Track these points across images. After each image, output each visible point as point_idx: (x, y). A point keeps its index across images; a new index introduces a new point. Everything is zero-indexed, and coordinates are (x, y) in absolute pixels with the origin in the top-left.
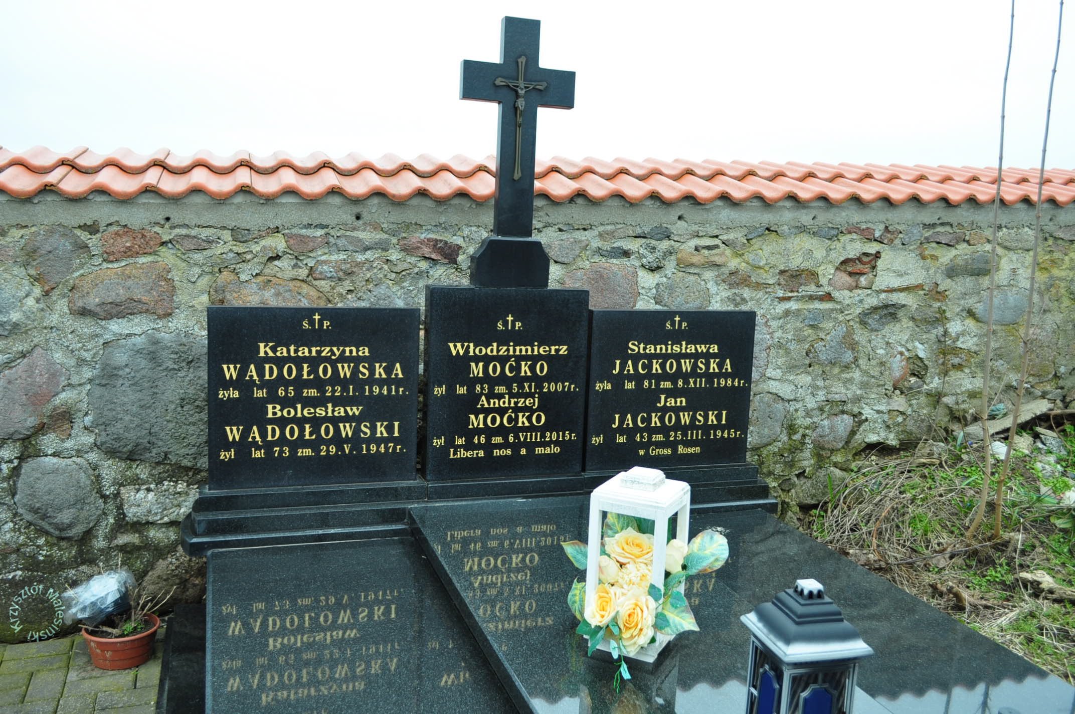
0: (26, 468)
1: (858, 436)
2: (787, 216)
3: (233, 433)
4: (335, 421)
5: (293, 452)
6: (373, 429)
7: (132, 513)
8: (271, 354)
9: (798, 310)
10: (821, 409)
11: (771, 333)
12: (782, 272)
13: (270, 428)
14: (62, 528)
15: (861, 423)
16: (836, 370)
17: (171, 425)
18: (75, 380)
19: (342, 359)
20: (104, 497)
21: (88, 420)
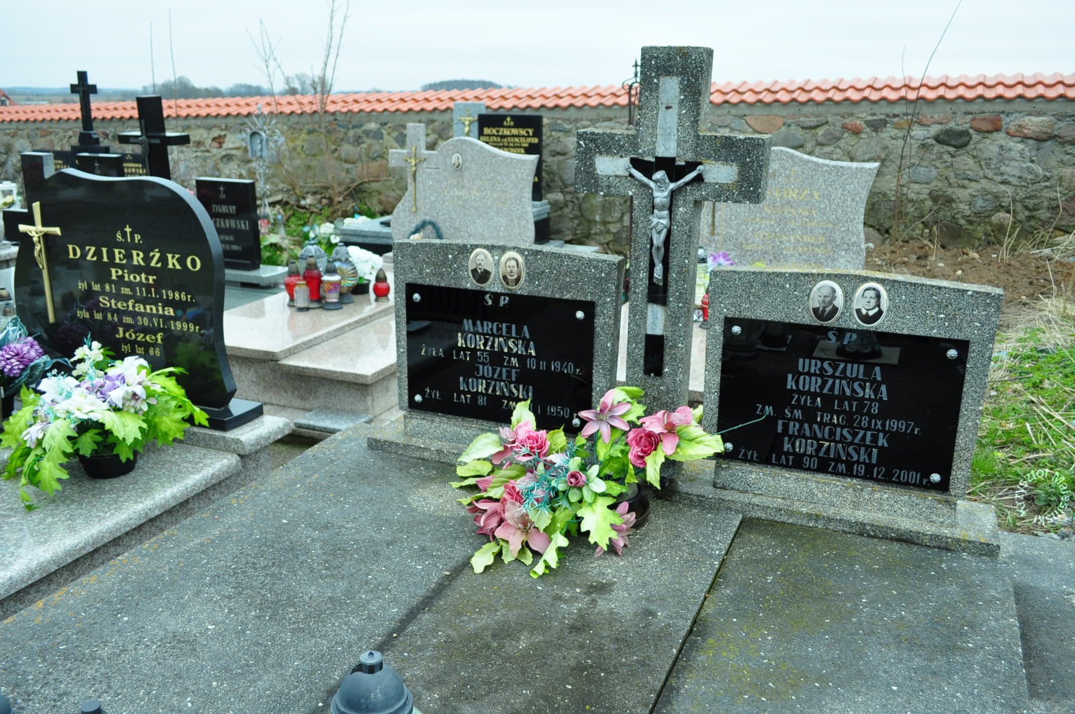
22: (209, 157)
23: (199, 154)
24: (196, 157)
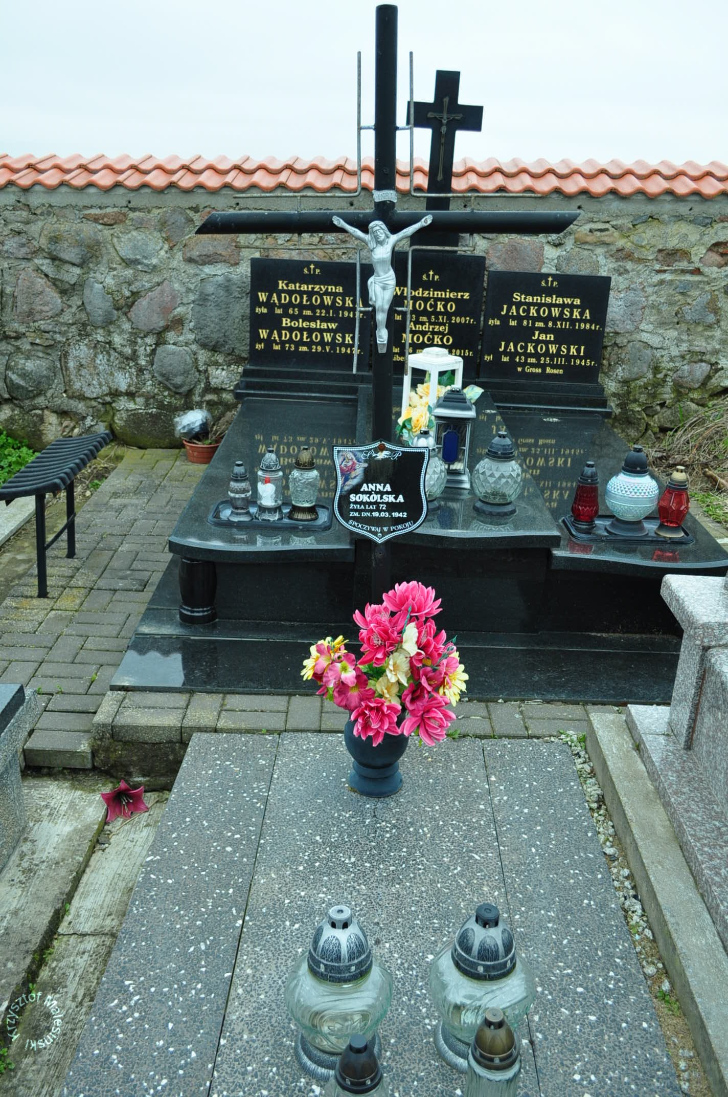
0: (159, 350)
1: (713, 380)
2: (667, 207)
3: (263, 334)
4: (321, 331)
5: (297, 348)
6: (344, 338)
7: (214, 382)
8: (285, 288)
9: (672, 281)
10: (683, 357)
11: (646, 297)
12: (660, 251)
13: (284, 332)
14: (177, 387)
15: (717, 370)
16: (700, 329)
17: (236, 332)
18: (185, 301)
19: (327, 293)
20: (199, 371)
21: (192, 324)
22: (696, 285)
23: (668, 277)
24: (662, 282)
